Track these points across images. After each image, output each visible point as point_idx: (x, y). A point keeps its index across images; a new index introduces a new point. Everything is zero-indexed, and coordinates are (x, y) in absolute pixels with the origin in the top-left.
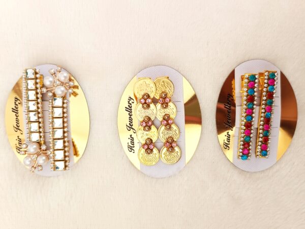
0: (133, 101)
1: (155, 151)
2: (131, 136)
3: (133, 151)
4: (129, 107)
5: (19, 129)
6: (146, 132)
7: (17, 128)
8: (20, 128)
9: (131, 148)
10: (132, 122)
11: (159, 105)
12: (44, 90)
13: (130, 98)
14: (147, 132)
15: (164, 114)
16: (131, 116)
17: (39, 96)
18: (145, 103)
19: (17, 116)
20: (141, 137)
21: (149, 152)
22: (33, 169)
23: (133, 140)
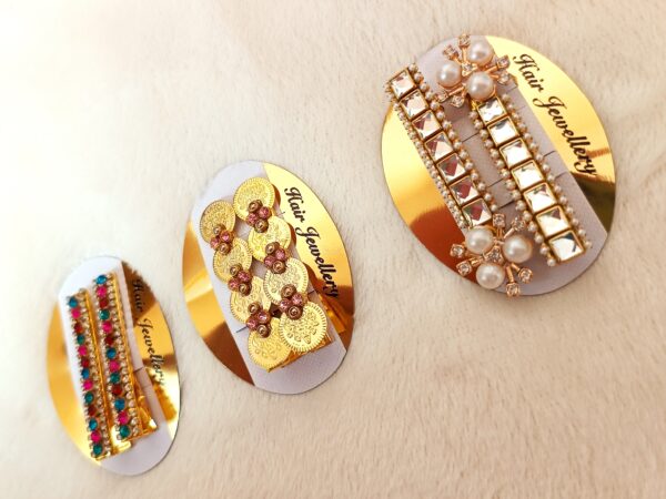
1: (245, 214)
2: (302, 220)
3: (289, 192)
4: (328, 276)
5: (547, 106)
6: (272, 240)
7: (553, 107)
8: (547, 110)
9: (294, 195)
10: (311, 246)
11: (266, 306)
14: (270, 241)
15: (253, 293)
16: (318, 259)
17: (521, 206)
18: (291, 298)
19: (567, 132)
20: (279, 230)
21: (254, 206)
23: (295, 213)
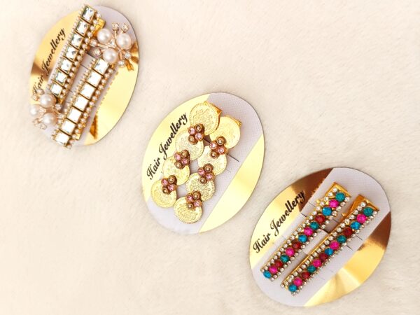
0: (185, 122)
1: (173, 194)
2: (159, 159)
3: (151, 177)
4: (177, 126)
5: (47, 68)
6: (175, 168)
7: (46, 65)
9: (151, 173)
10: (168, 145)
11: (208, 149)
12: (94, 43)
13: (185, 116)
14: (177, 169)
15: (207, 163)
16: (172, 137)
17: (84, 46)
18: (194, 136)
19: (52, 53)
20: (168, 168)
21: (165, 191)
22: (36, 122)
23: (158, 166)
